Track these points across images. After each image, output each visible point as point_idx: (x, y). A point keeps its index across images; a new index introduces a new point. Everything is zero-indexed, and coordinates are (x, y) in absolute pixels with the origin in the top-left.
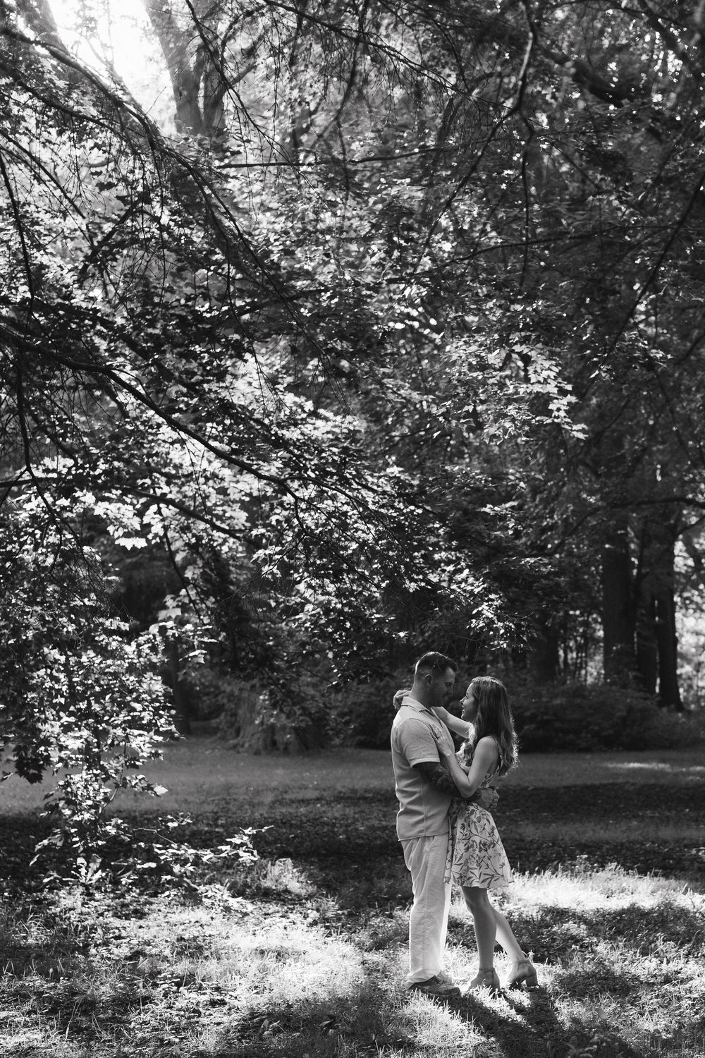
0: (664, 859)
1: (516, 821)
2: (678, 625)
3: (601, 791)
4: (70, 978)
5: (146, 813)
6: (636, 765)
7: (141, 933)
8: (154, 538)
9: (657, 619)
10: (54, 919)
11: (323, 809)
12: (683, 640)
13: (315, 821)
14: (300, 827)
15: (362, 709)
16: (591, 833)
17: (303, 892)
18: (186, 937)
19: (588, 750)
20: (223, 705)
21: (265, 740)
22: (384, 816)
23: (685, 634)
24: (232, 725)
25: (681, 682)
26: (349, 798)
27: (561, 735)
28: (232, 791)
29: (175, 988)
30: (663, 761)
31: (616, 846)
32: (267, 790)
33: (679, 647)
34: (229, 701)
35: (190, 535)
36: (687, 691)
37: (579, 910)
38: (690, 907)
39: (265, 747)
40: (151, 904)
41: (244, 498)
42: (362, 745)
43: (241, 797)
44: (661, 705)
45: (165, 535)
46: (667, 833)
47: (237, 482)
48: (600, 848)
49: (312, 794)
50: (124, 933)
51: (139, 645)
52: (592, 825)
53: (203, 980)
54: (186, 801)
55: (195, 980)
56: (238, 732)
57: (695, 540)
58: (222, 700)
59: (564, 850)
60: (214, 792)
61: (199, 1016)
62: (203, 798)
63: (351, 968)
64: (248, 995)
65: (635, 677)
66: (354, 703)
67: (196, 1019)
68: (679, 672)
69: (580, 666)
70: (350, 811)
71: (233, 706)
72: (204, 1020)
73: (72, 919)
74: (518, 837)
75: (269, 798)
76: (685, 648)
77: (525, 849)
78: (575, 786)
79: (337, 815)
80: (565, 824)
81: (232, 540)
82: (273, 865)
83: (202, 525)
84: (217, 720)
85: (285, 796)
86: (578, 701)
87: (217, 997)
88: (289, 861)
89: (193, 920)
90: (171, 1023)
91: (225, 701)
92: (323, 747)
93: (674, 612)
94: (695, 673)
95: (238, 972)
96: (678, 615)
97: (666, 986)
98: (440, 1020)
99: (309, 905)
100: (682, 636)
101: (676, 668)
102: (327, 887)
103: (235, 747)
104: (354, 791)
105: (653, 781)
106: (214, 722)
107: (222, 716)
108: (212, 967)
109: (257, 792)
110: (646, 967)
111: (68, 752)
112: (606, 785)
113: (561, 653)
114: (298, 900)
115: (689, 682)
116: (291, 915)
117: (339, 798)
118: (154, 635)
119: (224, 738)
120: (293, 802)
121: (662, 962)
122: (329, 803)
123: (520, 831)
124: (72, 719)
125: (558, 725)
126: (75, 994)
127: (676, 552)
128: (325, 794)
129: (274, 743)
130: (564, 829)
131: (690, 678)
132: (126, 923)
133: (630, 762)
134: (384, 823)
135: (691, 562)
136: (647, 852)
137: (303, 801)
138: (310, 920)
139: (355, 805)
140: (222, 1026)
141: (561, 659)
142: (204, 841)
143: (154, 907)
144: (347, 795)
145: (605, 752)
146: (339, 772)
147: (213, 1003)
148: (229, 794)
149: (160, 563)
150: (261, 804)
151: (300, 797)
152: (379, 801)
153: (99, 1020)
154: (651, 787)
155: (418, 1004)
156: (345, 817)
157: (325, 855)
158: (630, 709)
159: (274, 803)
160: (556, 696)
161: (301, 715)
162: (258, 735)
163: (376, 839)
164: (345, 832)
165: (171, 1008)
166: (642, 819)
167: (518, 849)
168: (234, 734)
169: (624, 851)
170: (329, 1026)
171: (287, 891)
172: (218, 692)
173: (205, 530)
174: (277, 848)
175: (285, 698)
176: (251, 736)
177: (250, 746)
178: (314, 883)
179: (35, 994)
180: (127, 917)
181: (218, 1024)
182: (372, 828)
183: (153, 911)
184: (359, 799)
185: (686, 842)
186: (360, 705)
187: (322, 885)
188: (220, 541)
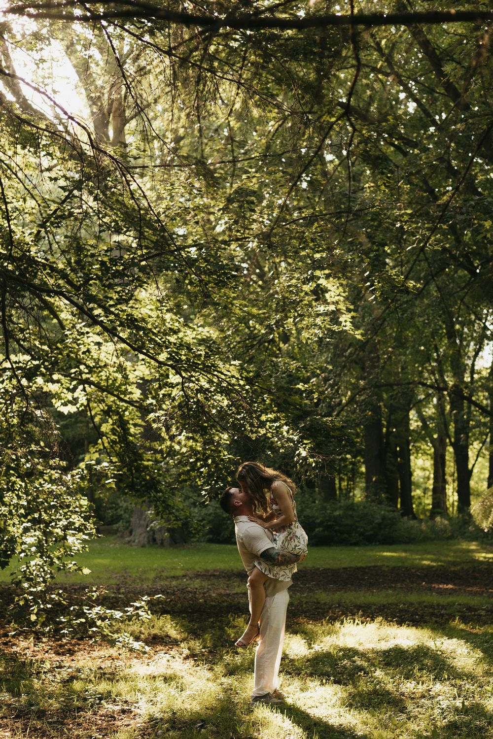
0: (412, 615)
1: (313, 590)
2: (412, 464)
3: (367, 571)
4: (28, 694)
5: (73, 585)
6: (388, 554)
7: (73, 664)
8: (81, 406)
9: (399, 459)
10: (16, 655)
11: (188, 582)
12: (415, 474)
13: (183, 591)
14: (173, 594)
15: (211, 518)
16: (363, 598)
17: (178, 637)
18: (103, 667)
19: (356, 544)
20: (121, 515)
21: (148, 538)
22: (228, 587)
23: (416, 470)
24: (127, 528)
25: (414, 500)
26: (204, 575)
27: (339, 534)
28: (128, 571)
29: (98, 702)
30: (405, 551)
31: (380, 607)
32: (151, 570)
33: (412, 478)
34: (125, 512)
35: (104, 405)
36: (417, 506)
37: (361, 649)
38: (433, 648)
39: (149, 542)
40: (79, 645)
41: (139, 381)
42: (210, 541)
43: (134, 575)
44: (403, 515)
45: (88, 404)
46: (413, 598)
47: (135, 370)
48: (370, 608)
49: (180, 573)
50: (63, 664)
51: (73, 476)
52: (362, 592)
53: (116, 696)
54: (98, 577)
55: (111, 696)
56: (131, 533)
57: (423, 410)
58: (120, 512)
59: (347, 609)
60: (116, 571)
61: (115, 720)
62: (109, 575)
63: (213, 688)
64: (146, 706)
65: (387, 498)
66: (206, 514)
67: (112, 722)
68: (413, 494)
69: (349, 490)
70: (205, 584)
71: (127, 516)
72: (118, 723)
73: (28, 655)
74: (315, 600)
75: (152, 575)
76: (416, 479)
77: (321, 609)
78: (350, 568)
79: (197, 586)
80: (345, 592)
81: (131, 408)
82: (158, 619)
83: (112, 398)
84: (117, 525)
85: (163, 574)
86: (350, 513)
87: (126, 708)
88: (169, 617)
89: (107, 655)
90: (96, 725)
91: (122, 512)
92: (186, 542)
93: (409, 455)
94: (422, 494)
95: (139, 690)
96: (412, 458)
97: (423, 700)
98: (275, 723)
99: (182, 645)
100: (414, 471)
101: (411, 492)
102: (194, 633)
103: (129, 542)
104: (207, 571)
105: (400, 564)
106: (115, 526)
107: (120, 523)
108: (122, 687)
109: (145, 572)
110: (409, 687)
111: (26, 546)
112: (370, 567)
113: (337, 482)
114: (175, 643)
115: (419, 500)
116: (171, 652)
117: (198, 576)
118: (83, 470)
119: (122, 537)
120: (167, 578)
121: (418, 684)
122: (191, 578)
123: (316, 596)
124: (29, 524)
125: (337, 528)
126: (32, 705)
127: (411, 417)
128: (188, 572)
129: (154, 540)
130: (345, 595)
131: (419, 498)
132: (63, 658)
133: (384, 552)
134: (228, 592)
135: (420, 424)
136: (401, 611)
137: (174, 577)
138: (184, 655)
139: (209, 580)
140: (130, 727)
141: (337, 486)
142: (112, 603)
143: (81, 647)
144: (203, 573)
145: (367, 545)
146: (196, 558)
147: (123, 711)
148: (126, 573)
149: (81, 425)
150: (147, 579)
151: (172, 574)
152: (224, 577)
153: (48, 723)
154: (399, 568)
155: (260, 711)
156: (202, 587)
157: (191, 613)
158: (384, 518)
159: (155, 578)
160: (336, 510)
161: (174, 520)
162: (144, 534)
163: (223, 602)
164: (203, 597)
165: (96, 714)
166: (395, 589)
167: (316, 608)
168: (128, 534)
169: (386, 610)
170: (201, 727)
171: (167, 636)
172: (118, 507)
173: (114, 401)
174: (159, 608)
175: (164, 509)
176: (140, 535)
177: (139, 542)
178: (185, 631)
179: (5, 705)
180: (63, 654)
181: (128, 725)
182: (220, 595)
183: (80, 650)
184: (210, 576)
185: (425, 604)
186: (210, 515)
187: (191, 633)
188: (124, 408)
